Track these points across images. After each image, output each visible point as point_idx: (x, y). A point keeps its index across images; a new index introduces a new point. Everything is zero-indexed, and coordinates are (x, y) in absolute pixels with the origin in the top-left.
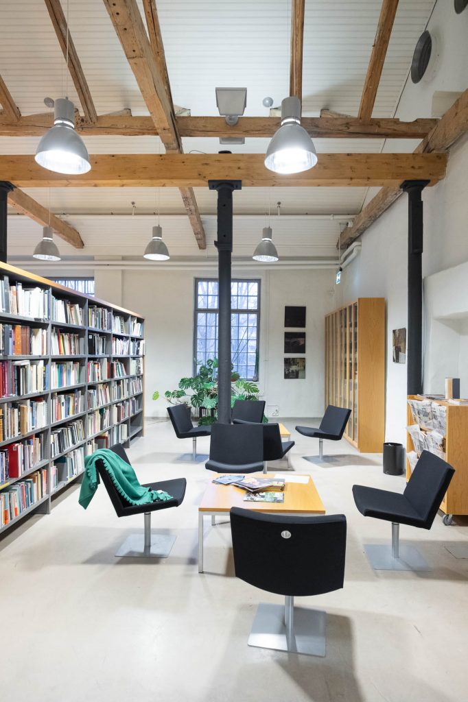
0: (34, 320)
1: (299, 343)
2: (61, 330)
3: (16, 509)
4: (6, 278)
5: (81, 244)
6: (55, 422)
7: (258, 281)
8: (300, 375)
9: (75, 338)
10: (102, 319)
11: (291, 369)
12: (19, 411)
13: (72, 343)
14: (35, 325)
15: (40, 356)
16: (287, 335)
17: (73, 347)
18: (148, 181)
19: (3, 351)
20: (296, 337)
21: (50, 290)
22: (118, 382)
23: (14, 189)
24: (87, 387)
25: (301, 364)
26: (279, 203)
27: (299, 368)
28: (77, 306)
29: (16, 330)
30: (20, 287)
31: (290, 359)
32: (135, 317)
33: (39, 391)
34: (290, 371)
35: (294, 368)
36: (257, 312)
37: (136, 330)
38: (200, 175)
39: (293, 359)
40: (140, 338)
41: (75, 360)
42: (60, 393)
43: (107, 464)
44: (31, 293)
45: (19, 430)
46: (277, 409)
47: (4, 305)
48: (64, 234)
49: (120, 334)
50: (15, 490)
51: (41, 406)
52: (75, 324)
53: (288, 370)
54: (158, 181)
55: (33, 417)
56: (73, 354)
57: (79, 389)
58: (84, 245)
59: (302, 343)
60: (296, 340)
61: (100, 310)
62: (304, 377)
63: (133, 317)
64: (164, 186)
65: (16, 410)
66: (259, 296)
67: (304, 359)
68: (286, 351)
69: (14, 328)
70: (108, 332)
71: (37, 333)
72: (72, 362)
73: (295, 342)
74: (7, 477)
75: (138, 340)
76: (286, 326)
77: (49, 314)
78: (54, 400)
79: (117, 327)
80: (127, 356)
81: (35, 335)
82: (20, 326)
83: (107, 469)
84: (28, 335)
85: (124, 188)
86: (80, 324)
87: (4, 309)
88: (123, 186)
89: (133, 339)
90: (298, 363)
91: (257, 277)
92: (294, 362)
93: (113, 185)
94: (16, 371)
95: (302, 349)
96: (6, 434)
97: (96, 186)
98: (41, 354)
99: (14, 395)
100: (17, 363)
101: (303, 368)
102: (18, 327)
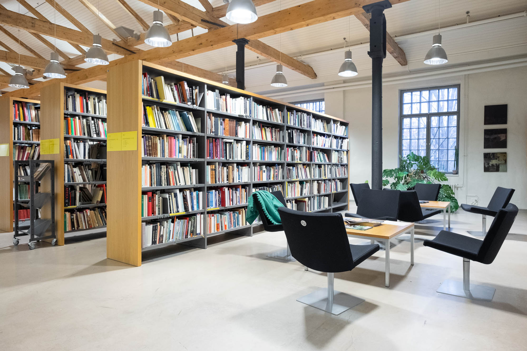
0: (238, 116)
1: (499, 138)
2: (262, 125)
3: (225, 226)
4: (217, 91)
5: (314, 76)
6: (257, 181)
7: (458, 86)
8: (501, 168)
9: (276, 131)
10: (301, 120)
11: (491, 163)
12: (227, 168)
13: (274, 134)
14: (239, 120)
15: (243, 138)
16: (487, 132)
17: (274, 136)
18: (322, 18)
19: (214, 132)
20: (496, 134)
21: (252, 98)
22: (320, 166)
23: (249, 42)
24: (286, 164)
25: (501, 158)
26: (468, 12)
27: (500, 162)
28: (277, 110)
29: (226, 121)
30: (228, 96)
31: (490, 153)
32: (338, 121)
33: (242, 159)
34: (490, 165)
35: (494, 162)
36: (457, 113)
37: (340, 131)
38: (356, 4)
39: (493, 154)
40: (344, 137)
41: (276, 145)
42: (261, 164)
43: (259, 197)
44: (236, 100)
45: (227, 180)
46: (476, 199)
47: (216, 106)
48: (299, 70)
49: (322, 132)
50: (226, 215)
51: (245, 169)
52: (275, 121)
53: (488, 164)
54: (329, 16)
55: (239, 175)
56: (274, 141)
57: (279, 164)
58: (316, 76)
59: (503, 138)
60: (496, 136)
61: (299, 113)
62: (505, 171)
63: (335, 121)
64: (334, 18)
65: (225, 168)
66: (459, 100)
67: (506, 153)
68: (486, 147)
69: (224, 120)
70: (308, 129)
71: (241, 124)
72: (273, 146)
73: (495, 138)
74: (219, 205)
75: (342, 138)
76: (485, 124)
77: (250, 113)
78: (256, 168)
79: (318, 126)
80: (329, 148)
81: (240, 125)
82: (228, 119)
83: (259, 200)
84: (234, 125)
85: (310, 27)
86: (279, 122)
87: (216, 109)
88: (308, 25)
89: (336, 137)
90: (498, 157)
91: (456, 82)
92: (494, 157)
93: (301, 26)
94: (225, 145)
95: (504, 144)
96: (217, 179)
97: (292, 29)
98: (244, 137)
99: (223, 159)
100: (224, 140)
101: (504, 162)
102: (227, 120)
